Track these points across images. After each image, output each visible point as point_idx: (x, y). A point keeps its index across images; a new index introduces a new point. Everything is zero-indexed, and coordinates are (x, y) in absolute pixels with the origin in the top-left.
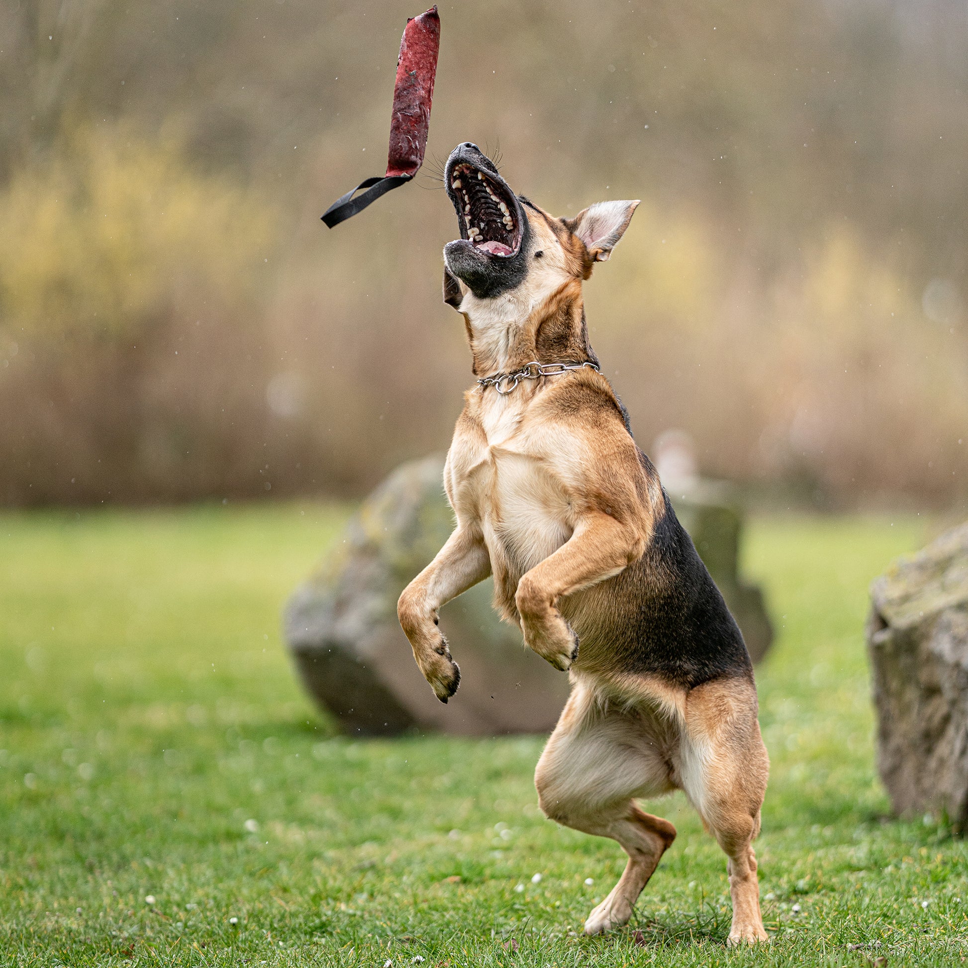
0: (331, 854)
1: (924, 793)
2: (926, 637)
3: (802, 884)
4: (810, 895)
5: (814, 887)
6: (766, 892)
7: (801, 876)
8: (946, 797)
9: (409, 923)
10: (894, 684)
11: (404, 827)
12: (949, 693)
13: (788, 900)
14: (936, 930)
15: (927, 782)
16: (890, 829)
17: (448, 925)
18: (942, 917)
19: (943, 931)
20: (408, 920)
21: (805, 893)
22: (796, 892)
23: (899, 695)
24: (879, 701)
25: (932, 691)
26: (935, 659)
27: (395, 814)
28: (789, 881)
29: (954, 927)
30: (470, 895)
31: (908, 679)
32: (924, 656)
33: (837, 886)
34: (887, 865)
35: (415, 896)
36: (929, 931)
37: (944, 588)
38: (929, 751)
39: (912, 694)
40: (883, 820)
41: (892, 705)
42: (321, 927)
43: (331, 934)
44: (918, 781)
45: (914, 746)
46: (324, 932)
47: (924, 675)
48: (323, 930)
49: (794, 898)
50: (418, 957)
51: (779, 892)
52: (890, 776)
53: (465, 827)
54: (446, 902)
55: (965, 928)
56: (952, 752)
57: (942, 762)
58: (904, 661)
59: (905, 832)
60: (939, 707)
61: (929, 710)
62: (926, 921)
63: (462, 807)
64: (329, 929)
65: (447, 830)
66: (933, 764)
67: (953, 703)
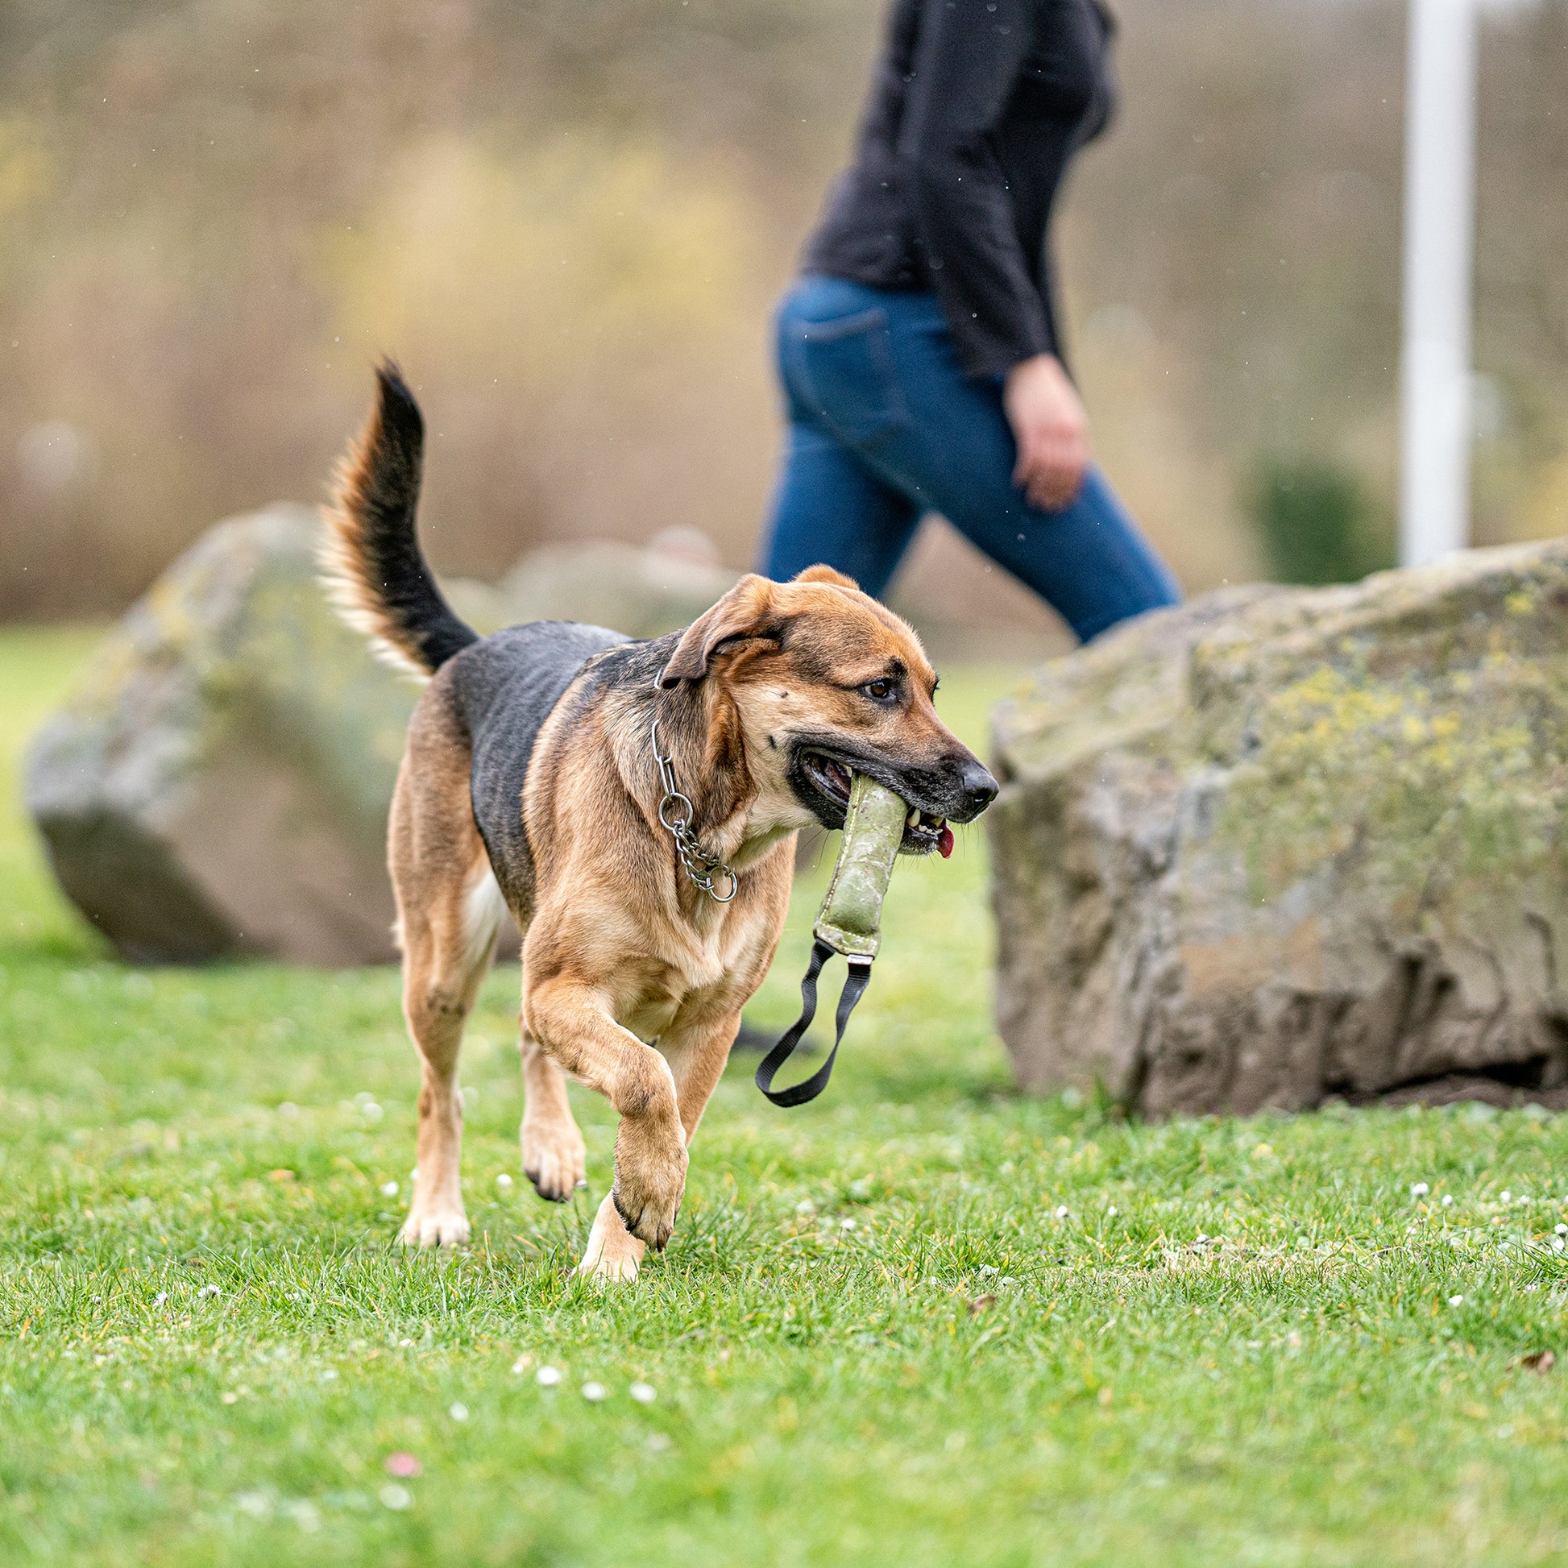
0: (79, 1135)
1: (1067, 1053)
2: (1077, 794)
3: (860, 1188)
4: (873, 1205)
5: (879, 1193)
6: (799, 1200)
7: (858, 1176)
8: (1103, 1060)
9: (203, 1238)
10: (1023, 873)
11: (206, 1098)
12: (1112, 887)
13: (836, 1213)
14: (1077, 1261)
15: (1072, 1035)
16: (1007, 1109)
17: (266, 1244)
18: (1089, 1239)
19: (1091, 1262)
20: (199, 1234)
21: (865, 1202)
22: (848, 1201)
23: (1030, 891)
24: (997, 905)
25: (1083, 885)
26: (1089, 832)
27: (194, 1079)
28: (838, 1183)
29: (1108, 1255)
30: (305, 1198)
31: (1045, 864)
32: (1070, 826)
33: (917, 1193)
34: (1001, 1161)
35: (215, 1200)
36: (1066, 1262)
37: (1108, 715)
38: (1077, 983)
39: (1051, 890)
40: (996, 1097)
41: (1018, 909)
42: (54, 1243)
43: (70, 1253)
44: (1058, 1032)
45: (1052, 976)
46: (58, 1251)
47: (1071, 859)
48: (57, 1247)
49: (845, 1209)
50: (211, 1287)
51: (821, 1200)
52: (1012, 1027)
53: (307, 1100)
54: (264, 1207)
55: (1126, 1257)
56: (1114, 983)
57: (1098, 1002)
58: (1040, 835)
59: (1033, 1115)
60: (1095, 911)
61: (1077, 918)
62: (1062, 1246)
63: (304, 1071)
64: (68, 1246)
65: (275, 1103)
66: (1082, 1003)
67: (1119, 904)
